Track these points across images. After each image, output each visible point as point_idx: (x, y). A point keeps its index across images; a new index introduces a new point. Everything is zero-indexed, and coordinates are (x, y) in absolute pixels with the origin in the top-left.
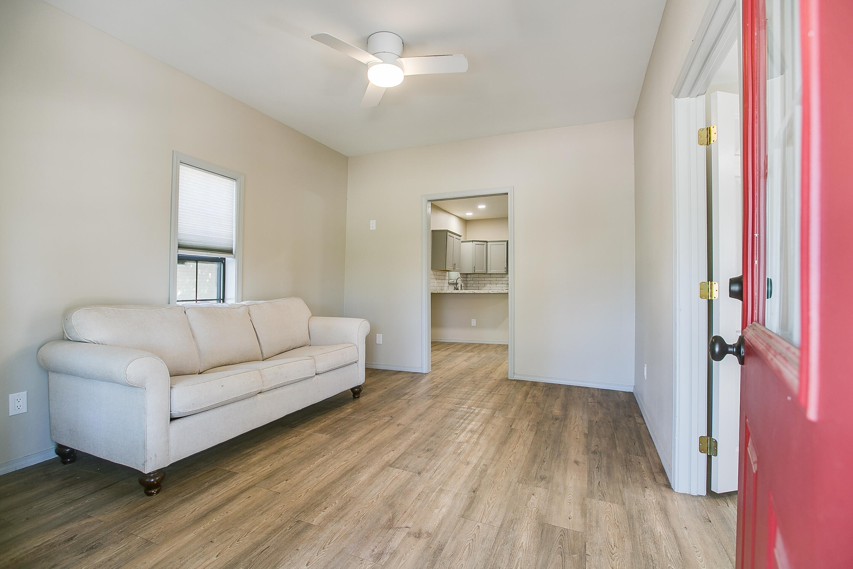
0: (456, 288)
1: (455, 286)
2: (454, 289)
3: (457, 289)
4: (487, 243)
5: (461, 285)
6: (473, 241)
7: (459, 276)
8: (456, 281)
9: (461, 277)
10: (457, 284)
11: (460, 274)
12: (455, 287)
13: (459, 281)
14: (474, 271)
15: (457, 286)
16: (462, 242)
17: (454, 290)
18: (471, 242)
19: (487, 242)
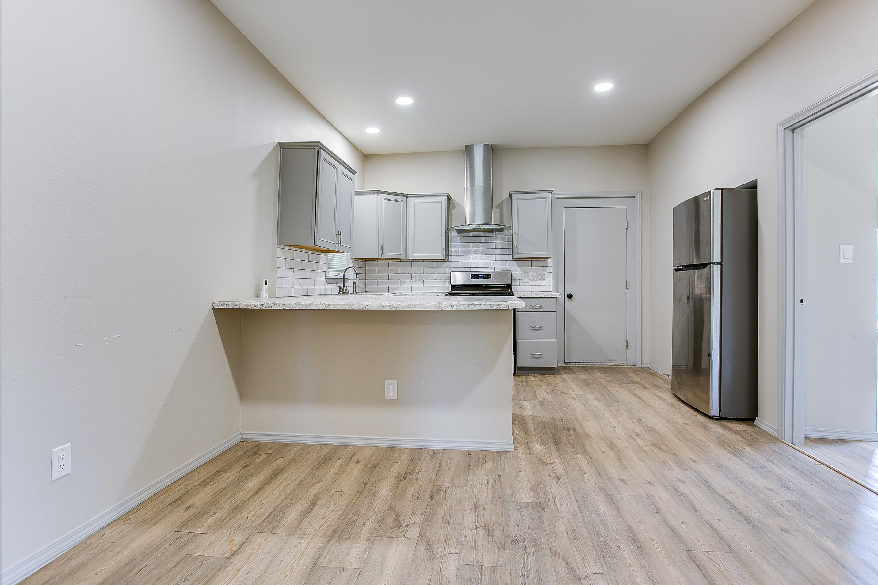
0: (343, 290)
1: (341, 285)
2: (340, 291)
3: (346, 292)
4: (407, 198)
5: (354, 283)
6: (379, 192)
7: (351, 264)
8: (344, 275)
9: (354, 267)
10: (344, 280)
11: (352, 259)
12: (340, 287)
13: (351, 275)
14: (382, 254)
15: (346, 285)
16: (357, 193)
17: (339, 293)
18: (376, 195)
19: (406, 196)
